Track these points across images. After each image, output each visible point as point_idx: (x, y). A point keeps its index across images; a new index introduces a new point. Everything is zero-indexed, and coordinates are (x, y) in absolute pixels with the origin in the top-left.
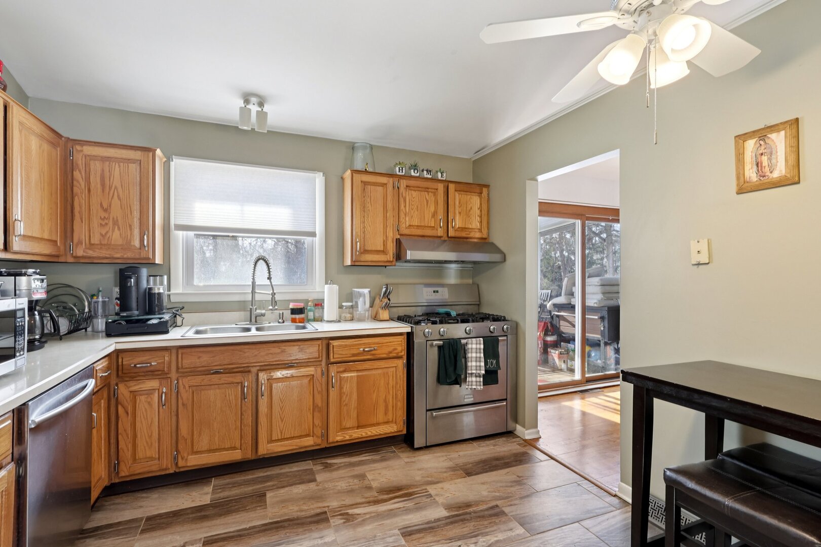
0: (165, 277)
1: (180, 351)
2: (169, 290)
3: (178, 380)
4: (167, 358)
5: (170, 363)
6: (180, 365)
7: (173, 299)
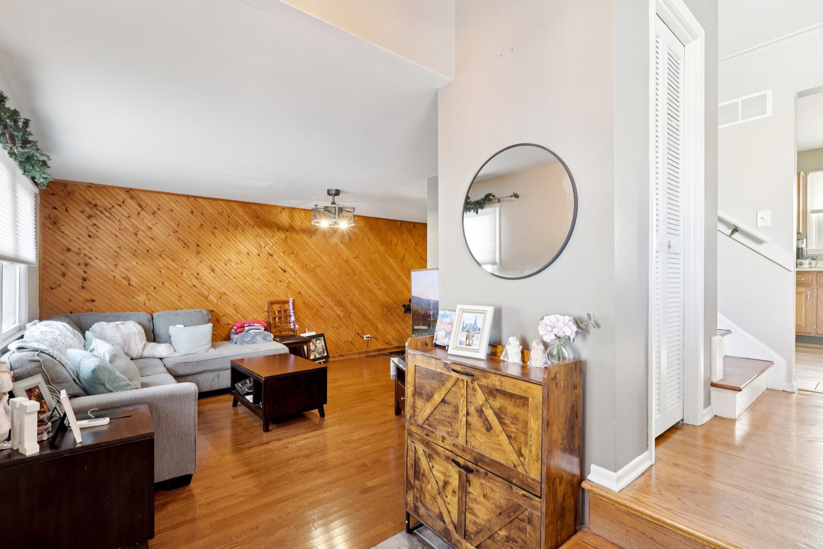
0: (805, 240)
1: (819, 275)
2: (807, 248)
3: (817, 290)
4: (810, 278)
5: (812, 280)
6: (819, 281)
7: (808, 253)
